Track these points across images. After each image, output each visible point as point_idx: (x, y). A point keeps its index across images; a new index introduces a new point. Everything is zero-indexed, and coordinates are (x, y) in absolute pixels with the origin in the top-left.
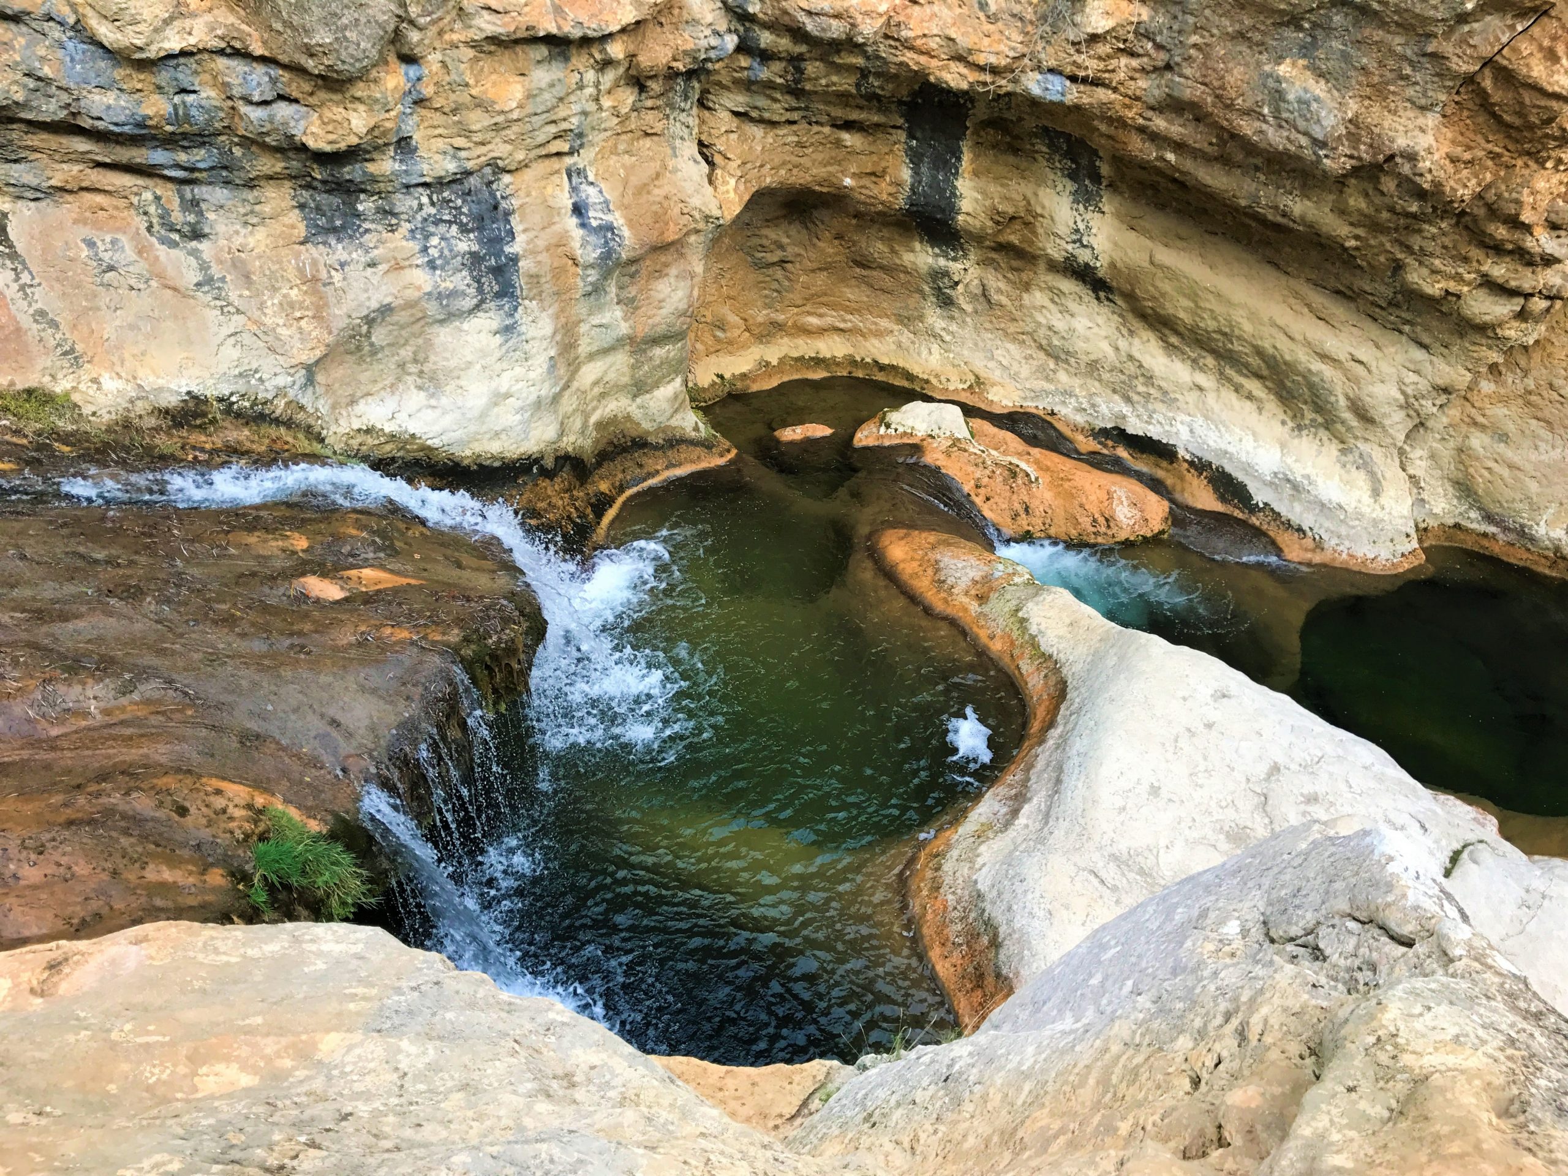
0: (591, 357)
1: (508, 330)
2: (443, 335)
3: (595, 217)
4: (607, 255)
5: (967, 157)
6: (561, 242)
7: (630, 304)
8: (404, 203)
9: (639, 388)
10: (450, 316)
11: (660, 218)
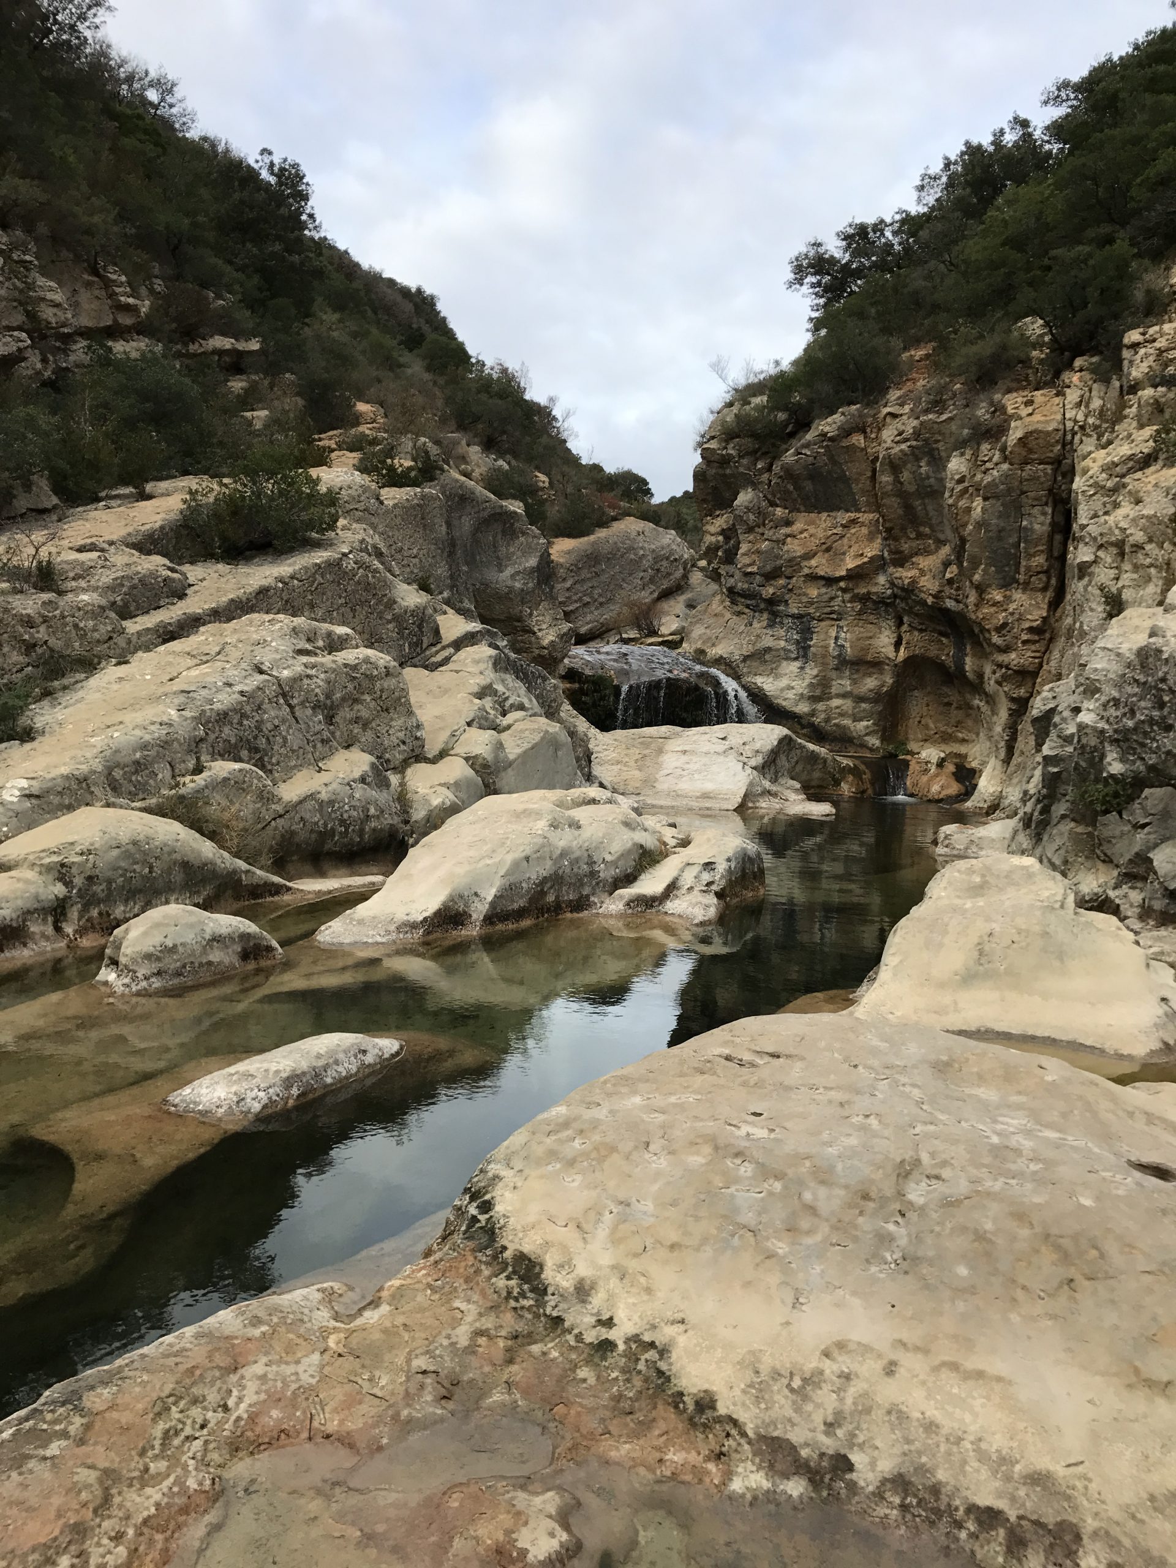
0: (838, 696)
1: (802, 668)
2: (784, 663)
3: (840, 642)
4: (840, 655)
5: (968, 647)
6: (826, 647)
7: (854, 682)
8: (786, 621)
9: (856, 719)
10: (787, 659)
11: (866, 650)
